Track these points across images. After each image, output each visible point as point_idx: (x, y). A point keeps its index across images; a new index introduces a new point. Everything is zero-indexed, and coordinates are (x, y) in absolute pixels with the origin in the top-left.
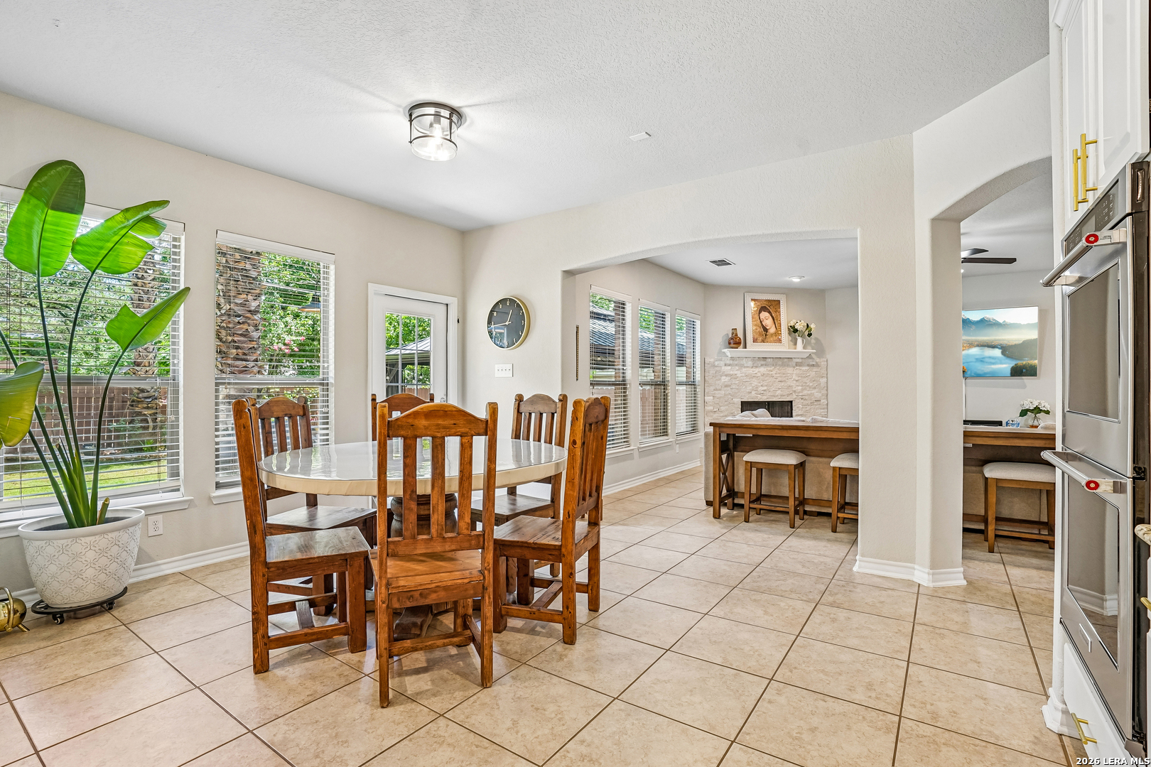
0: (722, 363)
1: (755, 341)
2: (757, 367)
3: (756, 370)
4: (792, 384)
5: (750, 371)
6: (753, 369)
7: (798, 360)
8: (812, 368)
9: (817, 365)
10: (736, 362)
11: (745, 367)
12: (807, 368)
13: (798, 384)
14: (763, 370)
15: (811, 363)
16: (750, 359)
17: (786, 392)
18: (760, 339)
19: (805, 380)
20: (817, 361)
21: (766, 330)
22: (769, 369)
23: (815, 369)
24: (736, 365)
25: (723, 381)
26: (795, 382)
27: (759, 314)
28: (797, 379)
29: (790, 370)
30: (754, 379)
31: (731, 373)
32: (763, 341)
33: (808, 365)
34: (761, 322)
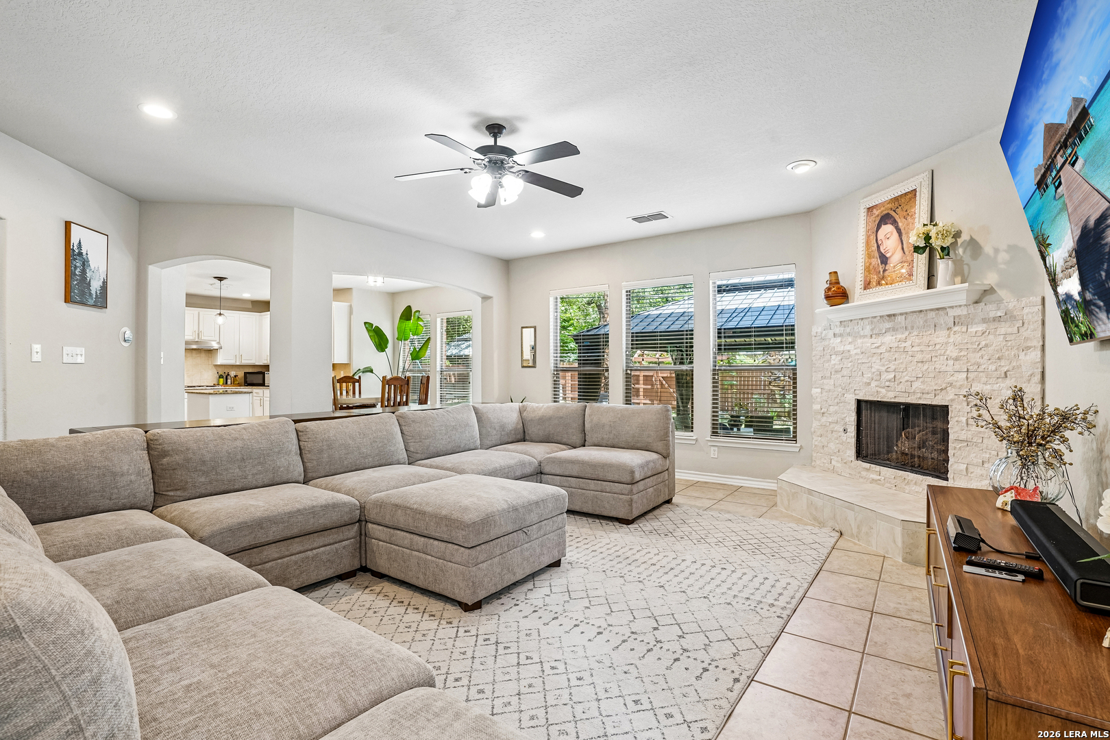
0: (831, 333)
1: (867, 285)
2: (878, 335)
3: (878, 341)
4: (944, 368)
5: (867, 343)
6: (873, 340)
7: (958, 312)
8: (992, 326)
9: (1009, 317)
10: (848, 330)
11: (861, 337)
12: (981, 328)
13: (957, 367)
14: (889, 339)
15: (992, 314)
16: (866, 322)
17: (933, 385)
18: (875, 278)
19: (975, 357)
20: (1011, 306)
21: (884, 260)
22: (899, 336)
23: (1004, 328)
24: (849, 334)
25: (833, 362)
26: (951, 362)
27: (877, 231)
28: (954, 355)
29: (941, 336)
30: (874, 359)
31: (842, 348)
32: (879, 284)
33: (984, 321)
34: (878, 247)
